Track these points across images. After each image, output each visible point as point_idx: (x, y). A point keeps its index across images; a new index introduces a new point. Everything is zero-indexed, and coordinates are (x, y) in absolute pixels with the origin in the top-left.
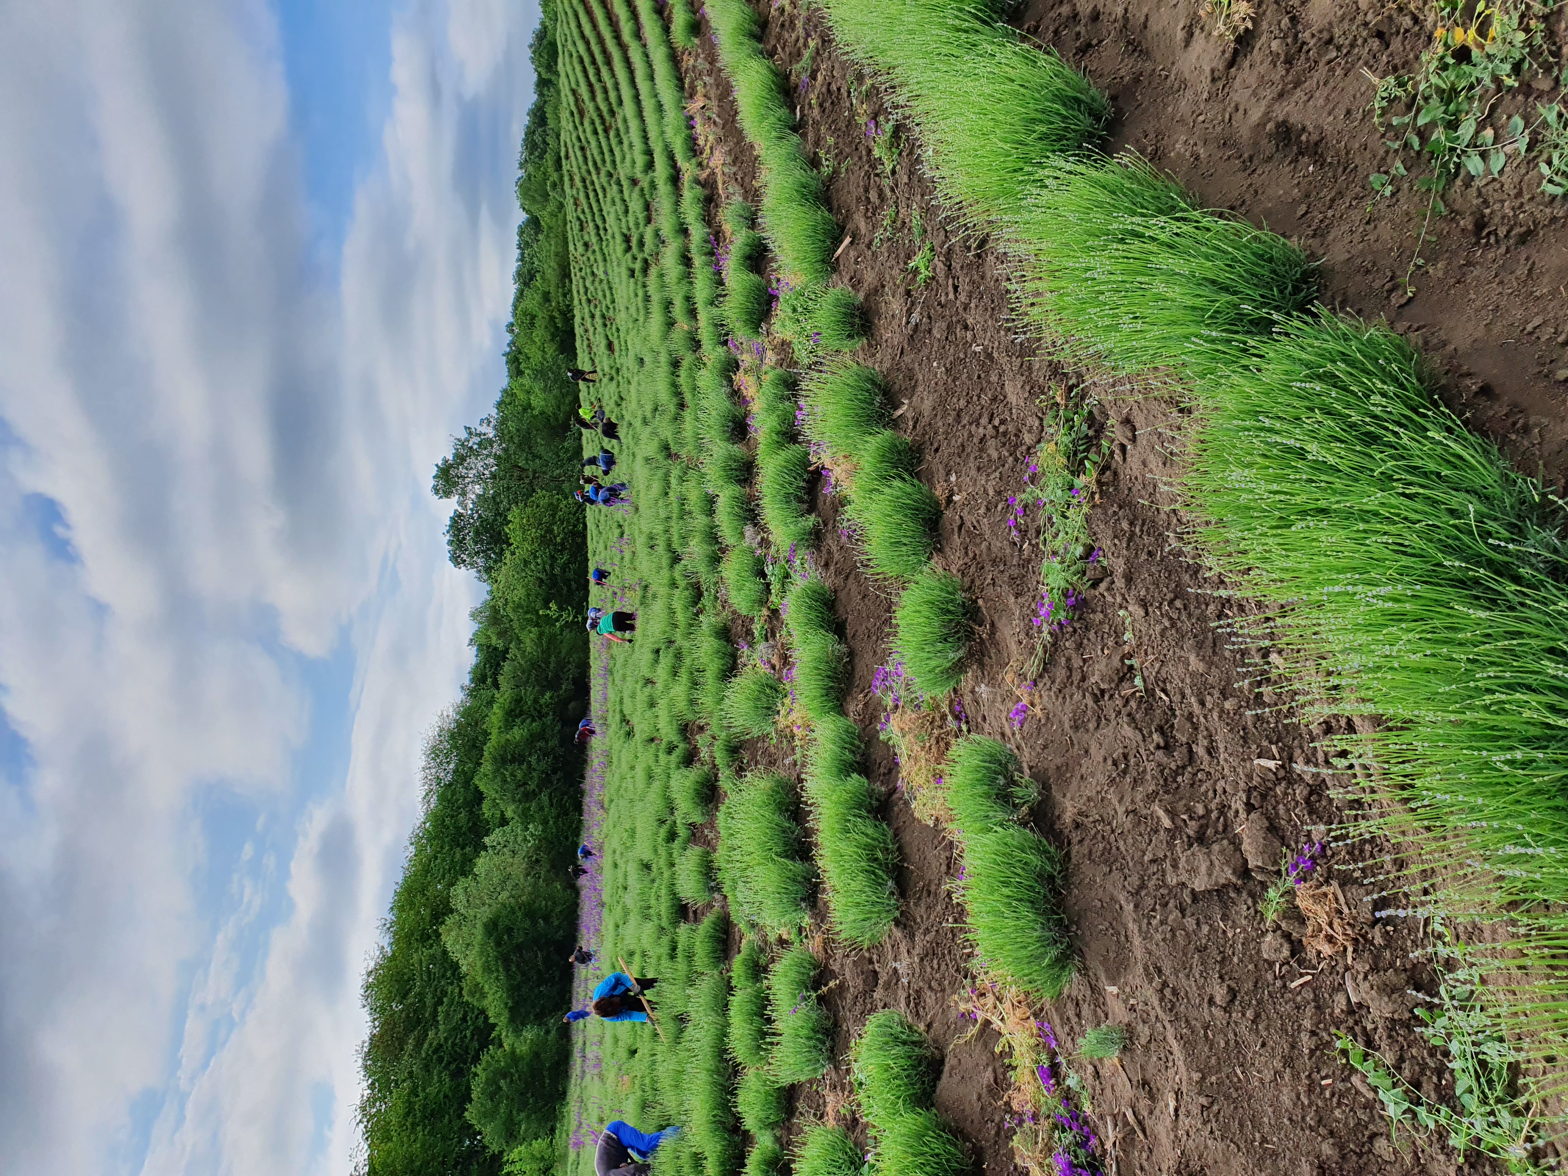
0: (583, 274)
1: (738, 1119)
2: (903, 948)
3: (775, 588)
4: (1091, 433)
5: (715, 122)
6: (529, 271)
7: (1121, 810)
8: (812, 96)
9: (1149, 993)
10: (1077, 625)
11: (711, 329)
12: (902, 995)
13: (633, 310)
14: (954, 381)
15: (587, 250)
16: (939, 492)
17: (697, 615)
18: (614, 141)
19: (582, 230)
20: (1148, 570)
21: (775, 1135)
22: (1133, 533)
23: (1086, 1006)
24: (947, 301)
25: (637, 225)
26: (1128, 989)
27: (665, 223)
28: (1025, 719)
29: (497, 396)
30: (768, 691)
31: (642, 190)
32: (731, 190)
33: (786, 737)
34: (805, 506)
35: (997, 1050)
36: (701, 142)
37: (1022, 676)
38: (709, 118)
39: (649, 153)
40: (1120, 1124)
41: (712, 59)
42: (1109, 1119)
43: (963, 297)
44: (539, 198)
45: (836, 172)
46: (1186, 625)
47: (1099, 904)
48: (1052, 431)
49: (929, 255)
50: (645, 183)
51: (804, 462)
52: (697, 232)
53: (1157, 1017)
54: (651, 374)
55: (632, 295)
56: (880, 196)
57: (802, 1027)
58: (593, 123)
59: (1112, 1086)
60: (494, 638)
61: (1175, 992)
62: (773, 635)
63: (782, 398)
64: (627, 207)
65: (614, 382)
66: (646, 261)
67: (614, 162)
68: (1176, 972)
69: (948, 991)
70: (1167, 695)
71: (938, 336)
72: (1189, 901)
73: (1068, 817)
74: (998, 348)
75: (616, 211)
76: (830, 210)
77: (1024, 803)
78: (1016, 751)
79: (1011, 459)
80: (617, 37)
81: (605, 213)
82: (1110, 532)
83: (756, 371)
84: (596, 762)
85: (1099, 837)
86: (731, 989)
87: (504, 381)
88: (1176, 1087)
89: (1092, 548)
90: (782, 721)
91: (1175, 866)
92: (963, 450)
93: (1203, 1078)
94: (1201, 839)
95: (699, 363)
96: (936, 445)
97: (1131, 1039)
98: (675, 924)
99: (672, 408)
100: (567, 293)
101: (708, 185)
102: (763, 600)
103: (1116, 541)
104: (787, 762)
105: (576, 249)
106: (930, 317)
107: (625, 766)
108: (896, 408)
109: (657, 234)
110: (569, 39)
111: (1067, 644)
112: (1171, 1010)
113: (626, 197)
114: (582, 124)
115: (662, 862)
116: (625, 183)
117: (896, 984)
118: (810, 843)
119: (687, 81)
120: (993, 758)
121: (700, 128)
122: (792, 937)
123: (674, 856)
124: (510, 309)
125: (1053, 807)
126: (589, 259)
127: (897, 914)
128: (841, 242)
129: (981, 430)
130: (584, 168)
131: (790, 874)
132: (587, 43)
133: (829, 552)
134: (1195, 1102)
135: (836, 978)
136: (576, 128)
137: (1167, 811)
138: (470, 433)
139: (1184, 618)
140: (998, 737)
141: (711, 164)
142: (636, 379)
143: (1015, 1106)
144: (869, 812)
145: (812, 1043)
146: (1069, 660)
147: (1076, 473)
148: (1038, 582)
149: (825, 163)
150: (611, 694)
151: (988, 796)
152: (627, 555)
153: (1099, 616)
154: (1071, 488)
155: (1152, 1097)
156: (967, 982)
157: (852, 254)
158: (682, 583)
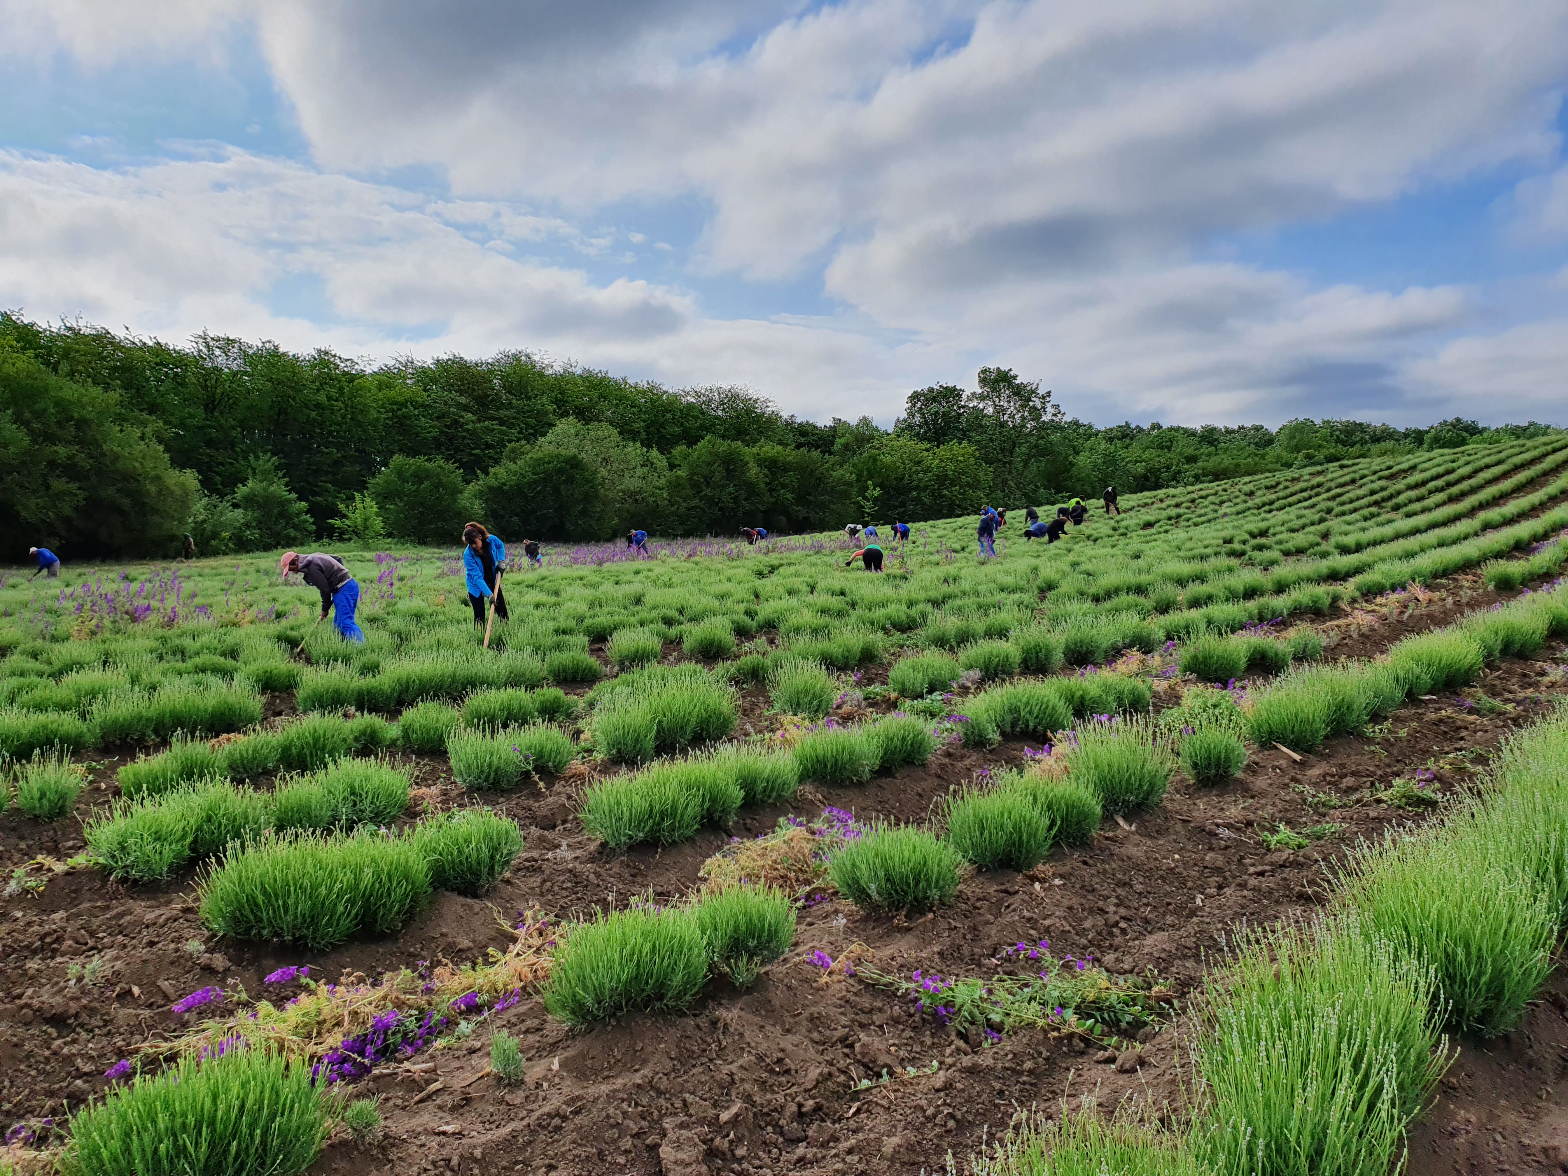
0: (1221, 493)
1: (411, 704)
2: (579, 853)
3: (919, 704)
4: (1123, 1025)
5: (1402, 612)
6: (1217, 440)
7: (733, 1068)
8: (1450, 711)
9: (554, 1101)
10: (917, 1018)
11: (1183, 623)
12: (535, 854)
13: (1189, 545)
14: (1161, 877)
15: (1246, 495)
16: (1041, 868)
17: (884, 628)
18: (1366, 512)
19: (1267, 488)
20: (983, 1090)
21: (398, 739)
22: (1020, 1073)
23: (538, 1038)
24: (1244, 865)
25: (1280, 542)
26: (557, 1080)
27: (1286, 570)
28: (815, 966)
29: (1083, 421)
30: (815, 702)
31: (1318, 544)
32: (1332, 634)
33: (772, 724)
34: (1008, 730)
35: (490, 950)
36: (1379, 600)
37: (858, 961)
38: (1406, 607)
39: (1359, 548)
40: (427, 1076)
41: (1474, 605)
42: (431, 1065)
43: (1253, 882)
44: (1294, 442)
45: (1370, 741)
46: (931, 1134)
47: (638, 1048)
48: (1121, 982)
49: (1293, 843)
50: (1324, 547)
51: (1056, 726)
52: (1282, 603)
53: (532, 1111)
54: (1126, 567)
55: (1206, 543)
56: (1349, 788)
57: (500, 758)
58: (1383, 489)
59: (462, 1068)
60: (843, 441)
61: (558, 1128)
62: (871, 705)
63: (1119, 700)
64: (1297, 531)
65: (1111, 532)
66: (1243, 554)
67: (1343, 514)
68: (578, 1129)
69: (543, 900)
70: (854, 1114)
71: (1207, 858)
72: (648, 1141)
73: (722, 1013)
74: (1202, 922)
75: (1291, 521)
76: (1326, 737)
77: (731, 968)
78: (782, 958)
79: (1084, 941)
80: (1482, 506)
81: (1287, 509)
82: (1019, 1049)
83: (1145, 672)
84: (733, 546)
85: (704, 1046)
86: (532, 688)
87: (1100, 425)
88: (466, 1133)
89: (1000, 1031)
90: (787, 719)
91: (682, 1126)
92: (1089, 891)
93: (476, 1161)
94: (711, 1153)
95: (1144, 614)
96: (1091, 862)
97: (509, 1084)
98: (588, 632)
99: (1093, 590)
100: (1197, 479)
101: (1334, 610)
102: (904, 692)
103: (1010, 1056)
104: (748, 726)
105: (1245, 484)
106: (1226, 848)
107: (730, 572)
108: (1126, 818)
109: (1273, 563)
110: (1472, 458)
111: (897, 1007)
112: (539, 1125)
113: (1308, 529)
114: (1380, 479)
115: (645, 615)
116: (1322, 527)
117: (545, 848)
118: (674, 754)
119: (1444, 581)
120: (773, 934)
121: (1394, 597)
122: (583, 744)
123: (651, 626)
124: (1175, 425)
125: (731, 999)
126: (1237, 497)
127: (612, 844)
128: (1294, 751)
129: (1112, 909)
130: (1333, 484)
131: (642, 736)
132: (1470, 477)
133: (963, 757)
134: (454, 1152)
135: (547, 788)
136: (1375, 473)
137: (737, 1115)
138: (1044, 397)
139: (937, 1130)
140: (794, 940)
141: (1356, 612)
142: (1119, 552)
143: (438, 970)
144: (708, 809)
145: (486, 768)
146: (880, 1010)
147: (1078, 1010)
148: (957, 975)
149: (1377, 728)
150: (798, 554)
151: (736, 929)
152: (935, 558)
153: (928, 1041)
154: (1063, 1006)
155: (454, 1109)
156: (552, 918)
157: (1283, 762)
158: (914, 612)
